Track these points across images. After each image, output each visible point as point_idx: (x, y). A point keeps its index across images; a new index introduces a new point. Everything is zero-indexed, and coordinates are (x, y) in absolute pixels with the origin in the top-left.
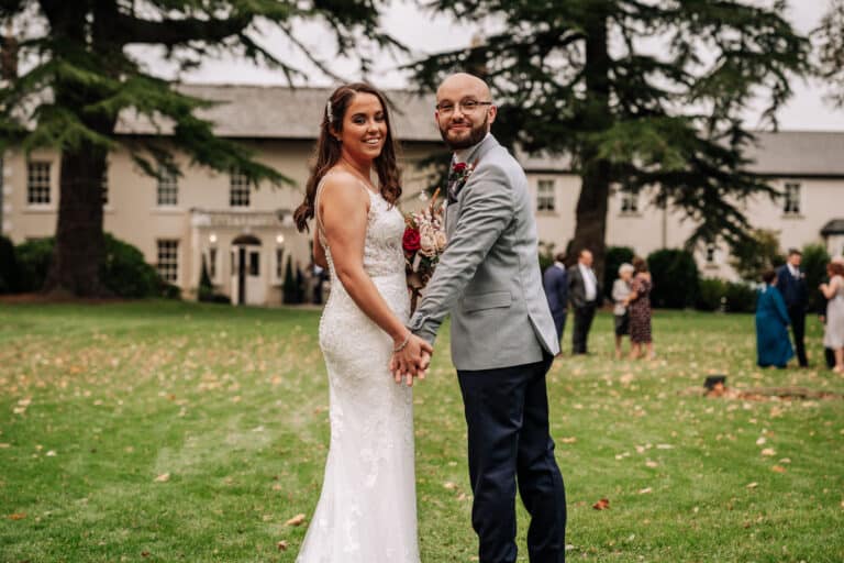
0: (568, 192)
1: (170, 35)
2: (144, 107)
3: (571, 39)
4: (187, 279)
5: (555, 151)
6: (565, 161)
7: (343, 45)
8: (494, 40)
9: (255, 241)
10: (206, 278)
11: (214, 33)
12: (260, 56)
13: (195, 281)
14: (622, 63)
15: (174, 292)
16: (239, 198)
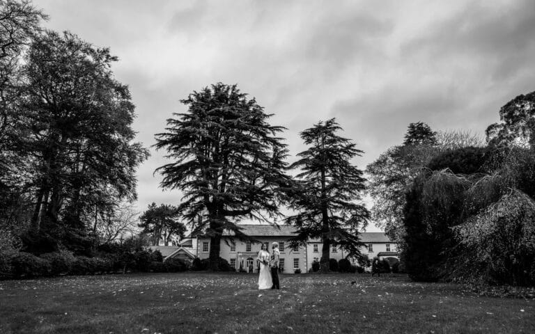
0: (320, 247)
1: (234, 214)
2: (228, 229)
3: (319, 213)
4: (237, 267)
5: (317, 238)
6: (319, 240)
7: (271, 215)
8: (303, 213)
9: (252, 259)
10: (241, 267)
11: (244, 213)
12: (253, 218)
13: (239, 268)
14: (331, 218)
15: (234, 270)
16: (249, 249)
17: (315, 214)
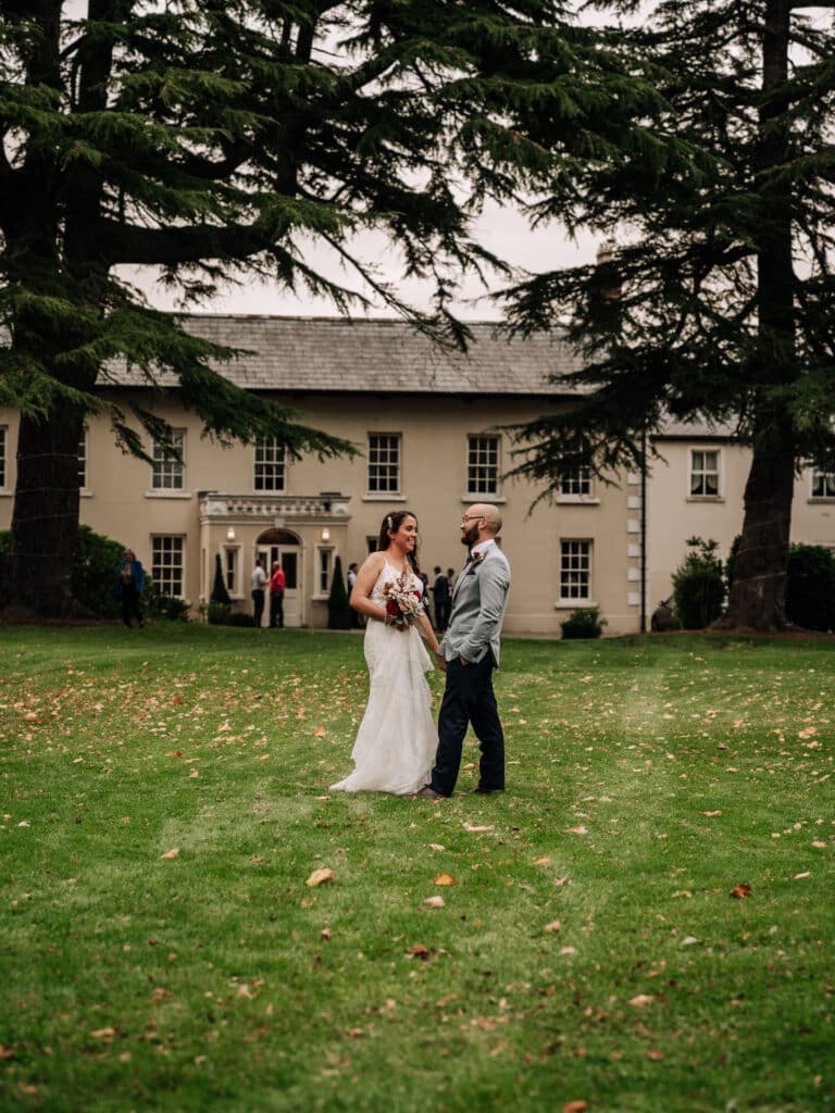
0: (734, 468)
1: (170, 251)
2: (136, 356)
3: (739, 254)
4: (195, 592)
5: (716, 411)
6: (730, 425)
7: (415, 263)
8: (630, 253)
9: (292, 539)
10: (220, 592)
11: (236, 246)
12: (299, 276)
13: (205, 595)
14: (811, 285)
15: (178, 610)
16: (269, 477)
17: (707, 257)
